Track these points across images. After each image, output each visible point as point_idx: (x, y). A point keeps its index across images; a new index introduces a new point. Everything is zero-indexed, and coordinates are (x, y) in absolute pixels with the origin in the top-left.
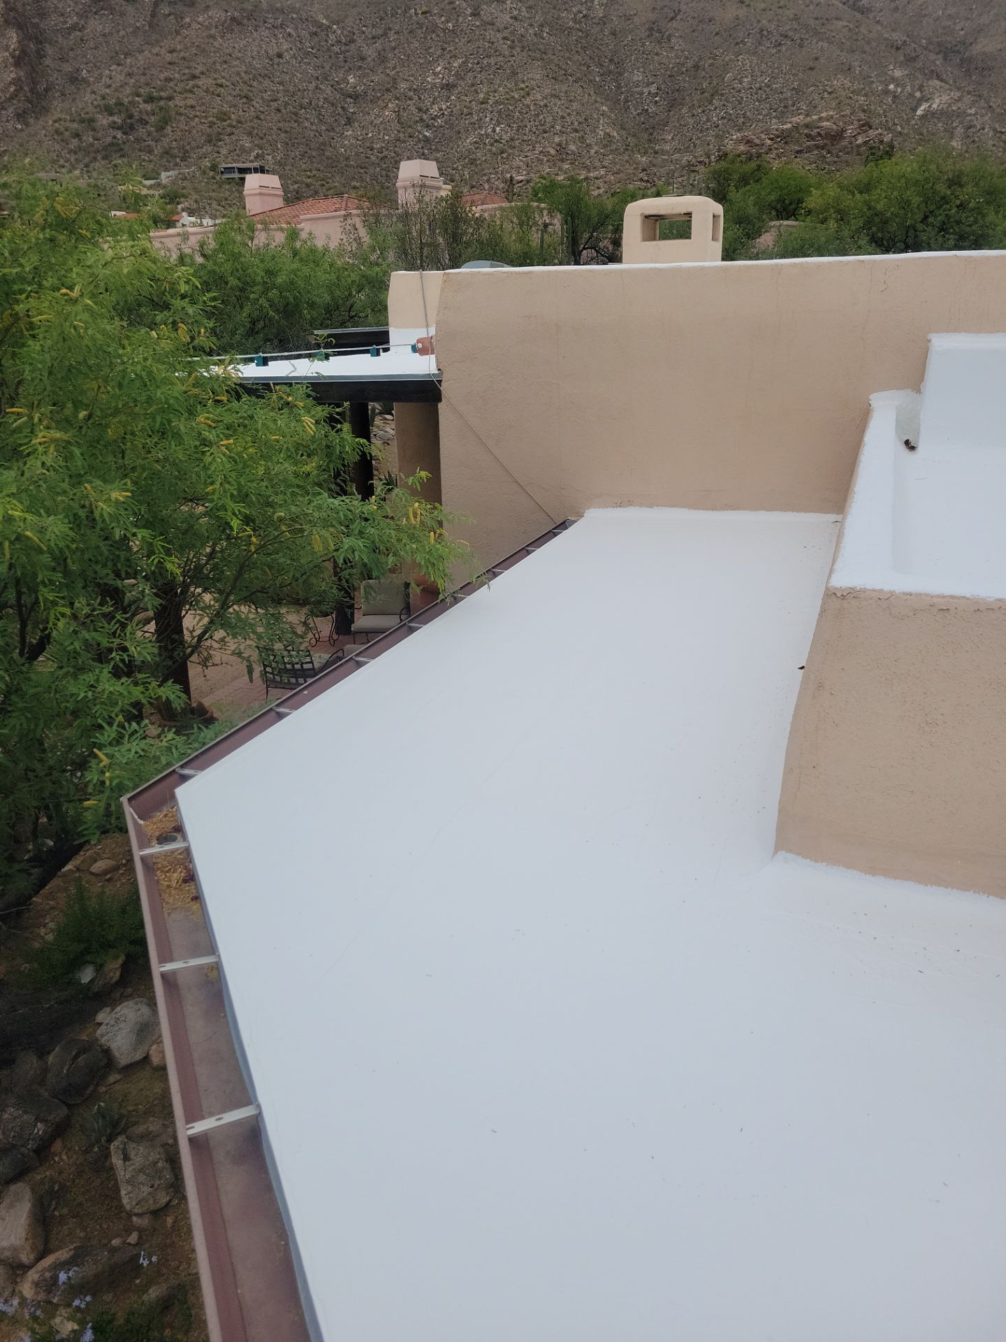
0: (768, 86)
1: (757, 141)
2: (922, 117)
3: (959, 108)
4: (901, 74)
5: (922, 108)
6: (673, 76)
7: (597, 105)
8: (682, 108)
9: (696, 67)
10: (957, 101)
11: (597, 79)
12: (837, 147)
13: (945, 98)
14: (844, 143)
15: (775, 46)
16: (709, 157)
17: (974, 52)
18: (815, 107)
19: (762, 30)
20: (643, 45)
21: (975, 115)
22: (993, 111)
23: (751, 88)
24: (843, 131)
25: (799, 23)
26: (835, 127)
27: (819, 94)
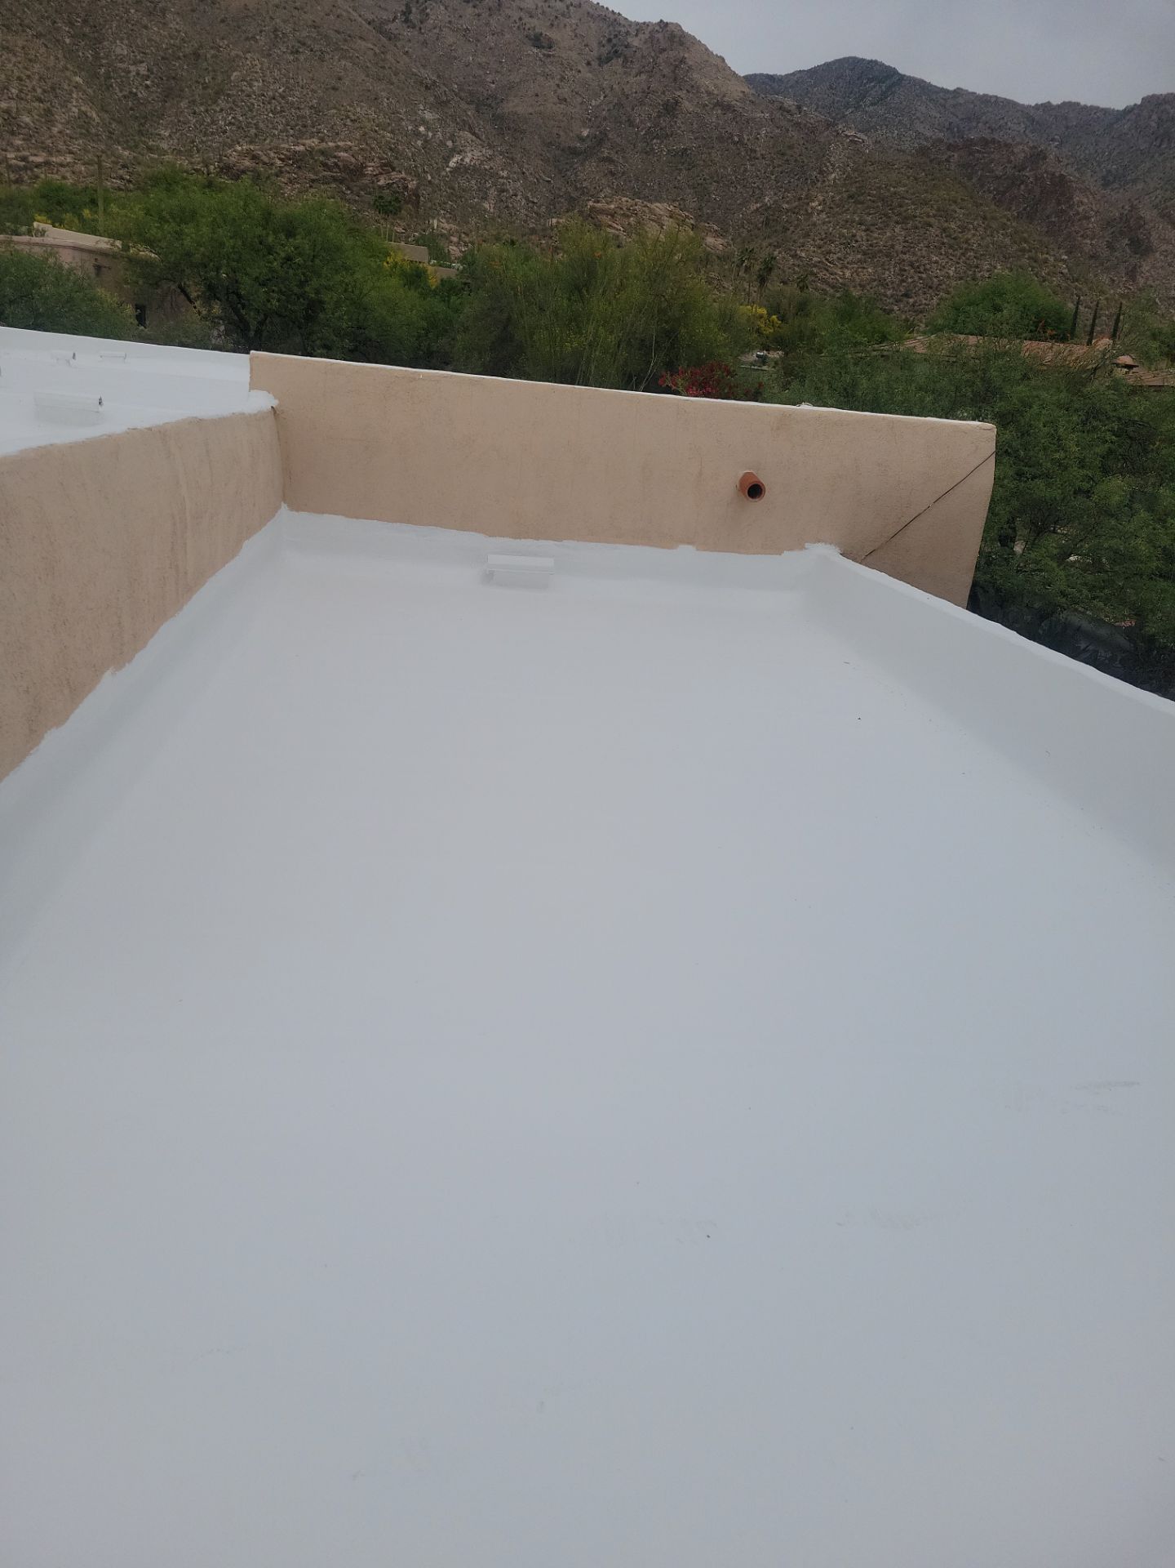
0: (283, 97)
1: (265, 159)
2: (455, 170)
3: (491, 168)
4: (432, 118)
5: (455, 160)
6: (167, 59)
7: (68, 73)
8: (181, 102)
9: (197, 55)
10: (490, 160)
11: (68, 41)
12: (358, 184)
13: (477, 153)
14: (365, 181)
15: (292, 53)
16: (207, 166)
17: (506, 110)
18: (337, 134)
19: (276, 30)
20: (127, 11)
21: (507, 178)
22: (525, 178)
23: (263, 95)
24: (363, 167)
25: (318, 32)
26: (353, 160)
27: (342, 120)
